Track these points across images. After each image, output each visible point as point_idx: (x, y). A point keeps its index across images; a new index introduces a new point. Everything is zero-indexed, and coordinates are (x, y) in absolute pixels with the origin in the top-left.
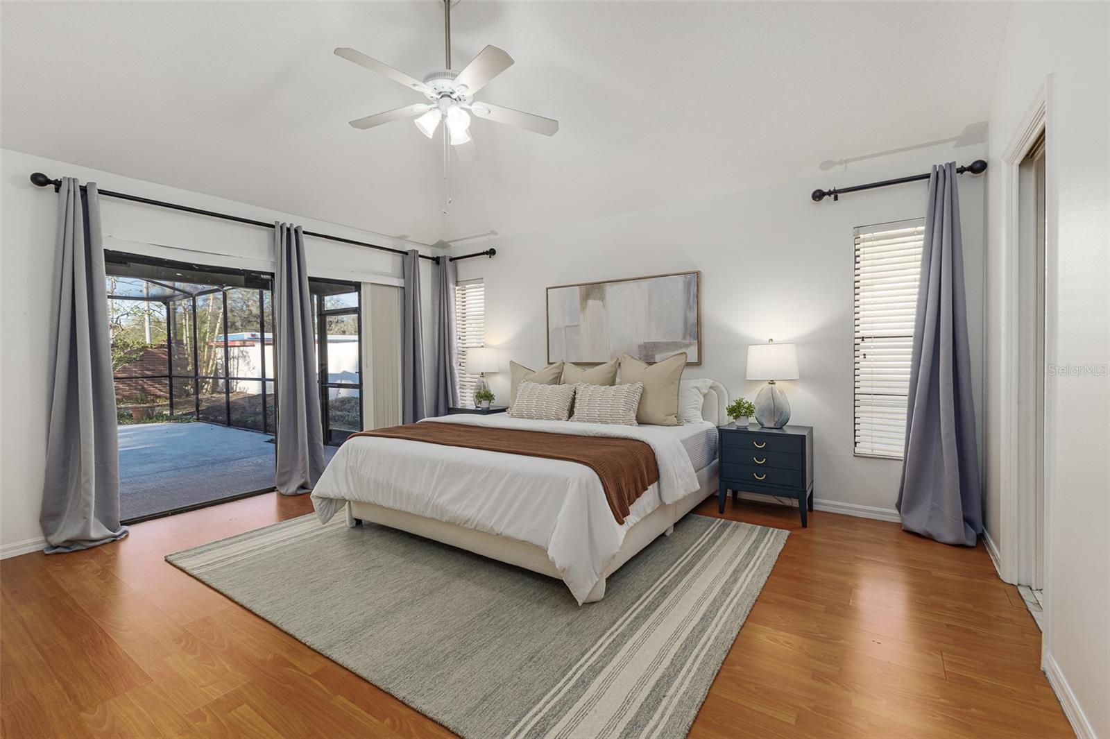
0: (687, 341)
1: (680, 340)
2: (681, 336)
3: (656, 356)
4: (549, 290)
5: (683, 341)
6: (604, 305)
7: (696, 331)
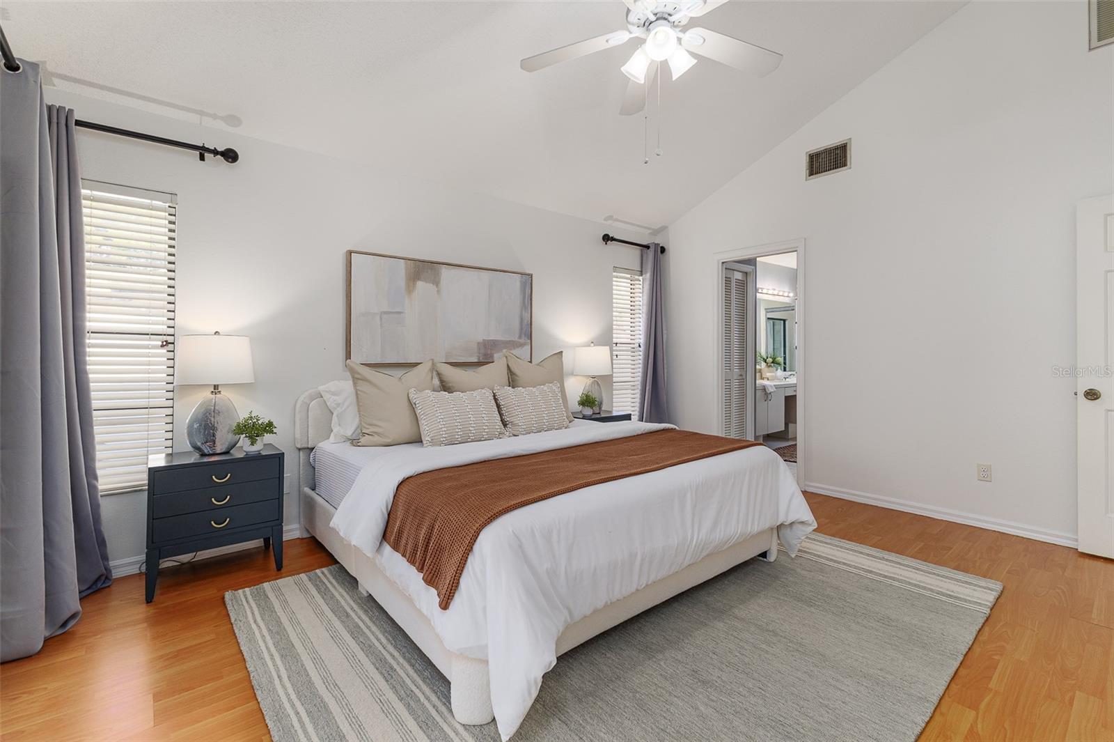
0: (522, 341)
1: (516, 339)
2: (517, 336)
3: (495, 355)
4: (352, 254)
5: (520, 340)
6: (438, 292)
7: (527, 331)
